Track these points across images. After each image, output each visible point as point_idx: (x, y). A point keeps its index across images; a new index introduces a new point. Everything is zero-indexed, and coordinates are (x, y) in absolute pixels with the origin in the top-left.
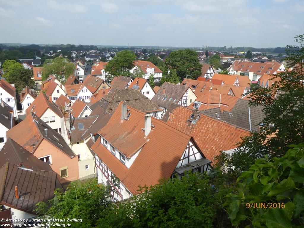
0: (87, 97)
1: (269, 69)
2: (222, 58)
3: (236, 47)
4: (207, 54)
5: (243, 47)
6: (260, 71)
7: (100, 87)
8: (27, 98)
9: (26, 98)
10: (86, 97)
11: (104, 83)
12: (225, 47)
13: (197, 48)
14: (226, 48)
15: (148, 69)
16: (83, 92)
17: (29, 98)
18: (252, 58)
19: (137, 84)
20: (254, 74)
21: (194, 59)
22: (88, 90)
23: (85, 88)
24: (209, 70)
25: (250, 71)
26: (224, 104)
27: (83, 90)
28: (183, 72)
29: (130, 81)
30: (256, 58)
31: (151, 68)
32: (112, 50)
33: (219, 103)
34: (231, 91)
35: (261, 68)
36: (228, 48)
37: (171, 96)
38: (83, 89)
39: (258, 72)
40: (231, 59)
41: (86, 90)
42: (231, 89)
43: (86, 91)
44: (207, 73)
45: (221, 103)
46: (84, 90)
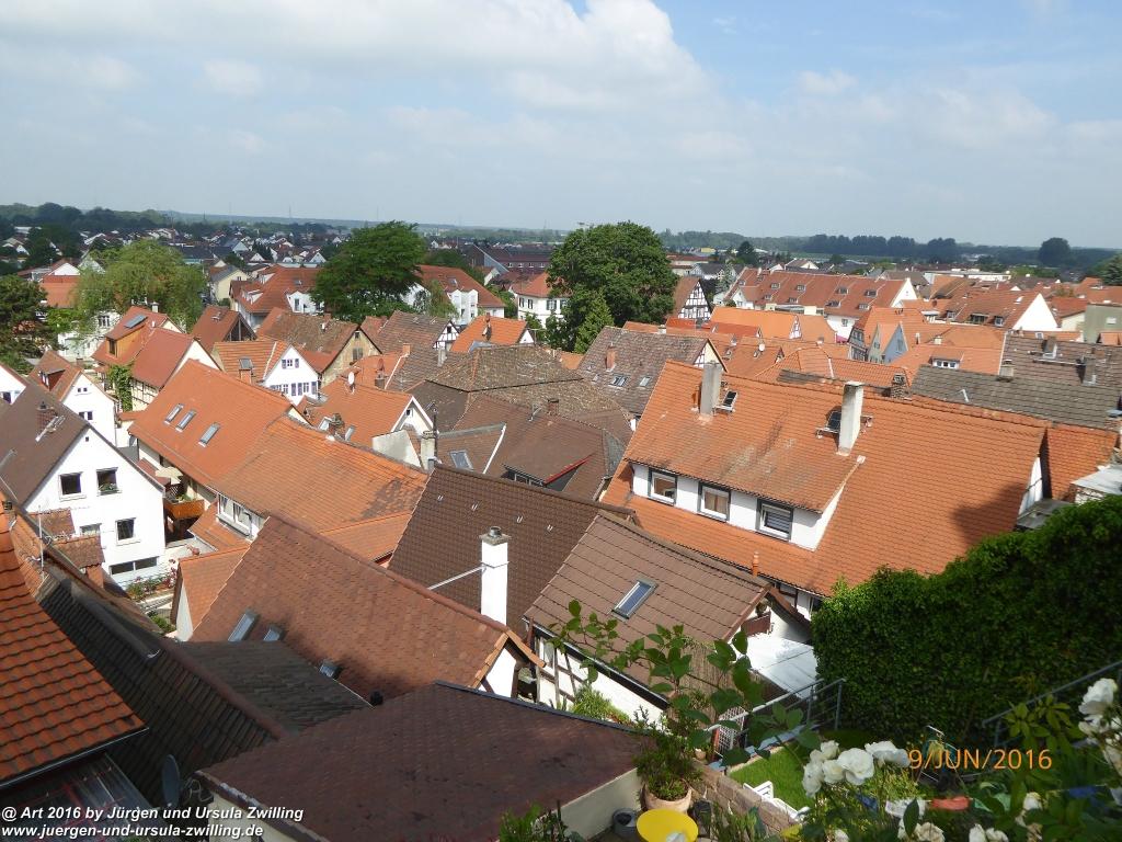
0: (299, 388)
1: (866, 294)
3: (684, 232)
6: (836, 304)
7: (345, 350)
8: (79, 390)
9: (75, 390)
10: (293, 386)
11: (357, 336)
15: (457, 292)
16: (284, 367)
17: (85, 390)
19: (488, 338)
22: (302, 362)
23: (292, 354)
24: (692, 296)
27: (284, 361)
28: (622, 298)
29: (446, 331)
31: (468, 291)
32: (237, 230)
35: (837, 292)
37: (640, 372)
38: (286, 358)
39: (830, 305)
40: (701, 265)
41: (297, 360)
43: (297, 366)
44: (687, 303)
46: (290, 362)
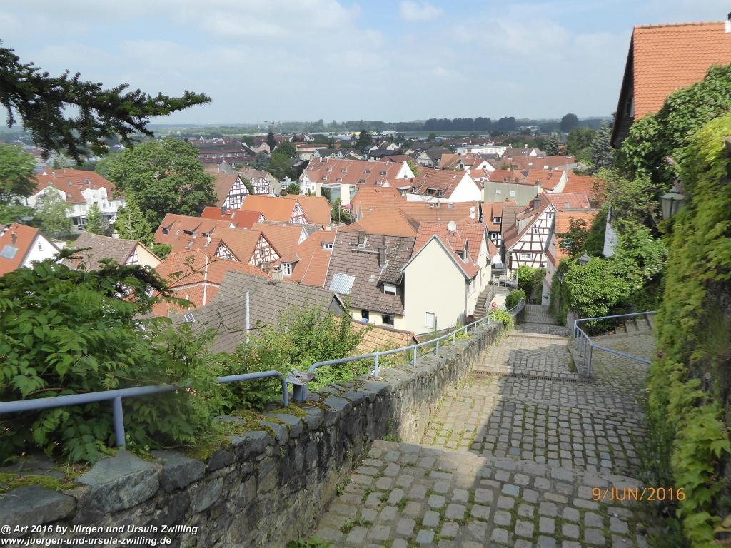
1: (381, 173)
2: (301, 149)
4: (271, 140)
5: (359, 120)
6: (363, 181)
12: (321, 122)
13: (257, 126)
14: (324, 123)
15: (88, 190)
18: (368, 147)
19: (13, 243)
20: (351, 187)
21: (187, 165)
24: (234, 188)
25: (345, 182)
26: (213, 283)
30: (375, 148)
31: (99, 189)
33: (203, 281)
34: (264, 240)
35: (365, 172)
36: (328, 125)
39: (360, 182)
42: (262, 235)
44: (231, 194)
45: (207, 282)
